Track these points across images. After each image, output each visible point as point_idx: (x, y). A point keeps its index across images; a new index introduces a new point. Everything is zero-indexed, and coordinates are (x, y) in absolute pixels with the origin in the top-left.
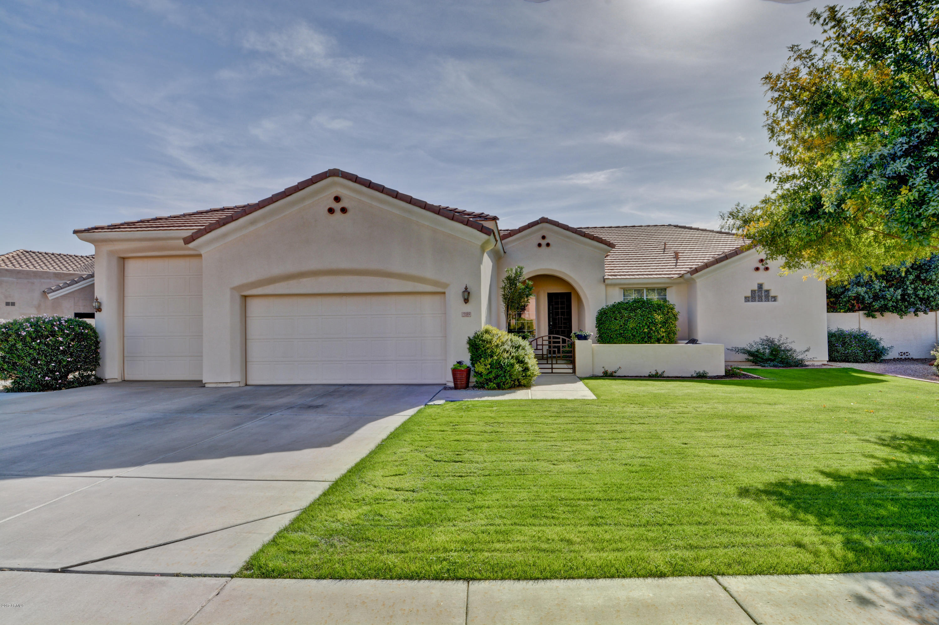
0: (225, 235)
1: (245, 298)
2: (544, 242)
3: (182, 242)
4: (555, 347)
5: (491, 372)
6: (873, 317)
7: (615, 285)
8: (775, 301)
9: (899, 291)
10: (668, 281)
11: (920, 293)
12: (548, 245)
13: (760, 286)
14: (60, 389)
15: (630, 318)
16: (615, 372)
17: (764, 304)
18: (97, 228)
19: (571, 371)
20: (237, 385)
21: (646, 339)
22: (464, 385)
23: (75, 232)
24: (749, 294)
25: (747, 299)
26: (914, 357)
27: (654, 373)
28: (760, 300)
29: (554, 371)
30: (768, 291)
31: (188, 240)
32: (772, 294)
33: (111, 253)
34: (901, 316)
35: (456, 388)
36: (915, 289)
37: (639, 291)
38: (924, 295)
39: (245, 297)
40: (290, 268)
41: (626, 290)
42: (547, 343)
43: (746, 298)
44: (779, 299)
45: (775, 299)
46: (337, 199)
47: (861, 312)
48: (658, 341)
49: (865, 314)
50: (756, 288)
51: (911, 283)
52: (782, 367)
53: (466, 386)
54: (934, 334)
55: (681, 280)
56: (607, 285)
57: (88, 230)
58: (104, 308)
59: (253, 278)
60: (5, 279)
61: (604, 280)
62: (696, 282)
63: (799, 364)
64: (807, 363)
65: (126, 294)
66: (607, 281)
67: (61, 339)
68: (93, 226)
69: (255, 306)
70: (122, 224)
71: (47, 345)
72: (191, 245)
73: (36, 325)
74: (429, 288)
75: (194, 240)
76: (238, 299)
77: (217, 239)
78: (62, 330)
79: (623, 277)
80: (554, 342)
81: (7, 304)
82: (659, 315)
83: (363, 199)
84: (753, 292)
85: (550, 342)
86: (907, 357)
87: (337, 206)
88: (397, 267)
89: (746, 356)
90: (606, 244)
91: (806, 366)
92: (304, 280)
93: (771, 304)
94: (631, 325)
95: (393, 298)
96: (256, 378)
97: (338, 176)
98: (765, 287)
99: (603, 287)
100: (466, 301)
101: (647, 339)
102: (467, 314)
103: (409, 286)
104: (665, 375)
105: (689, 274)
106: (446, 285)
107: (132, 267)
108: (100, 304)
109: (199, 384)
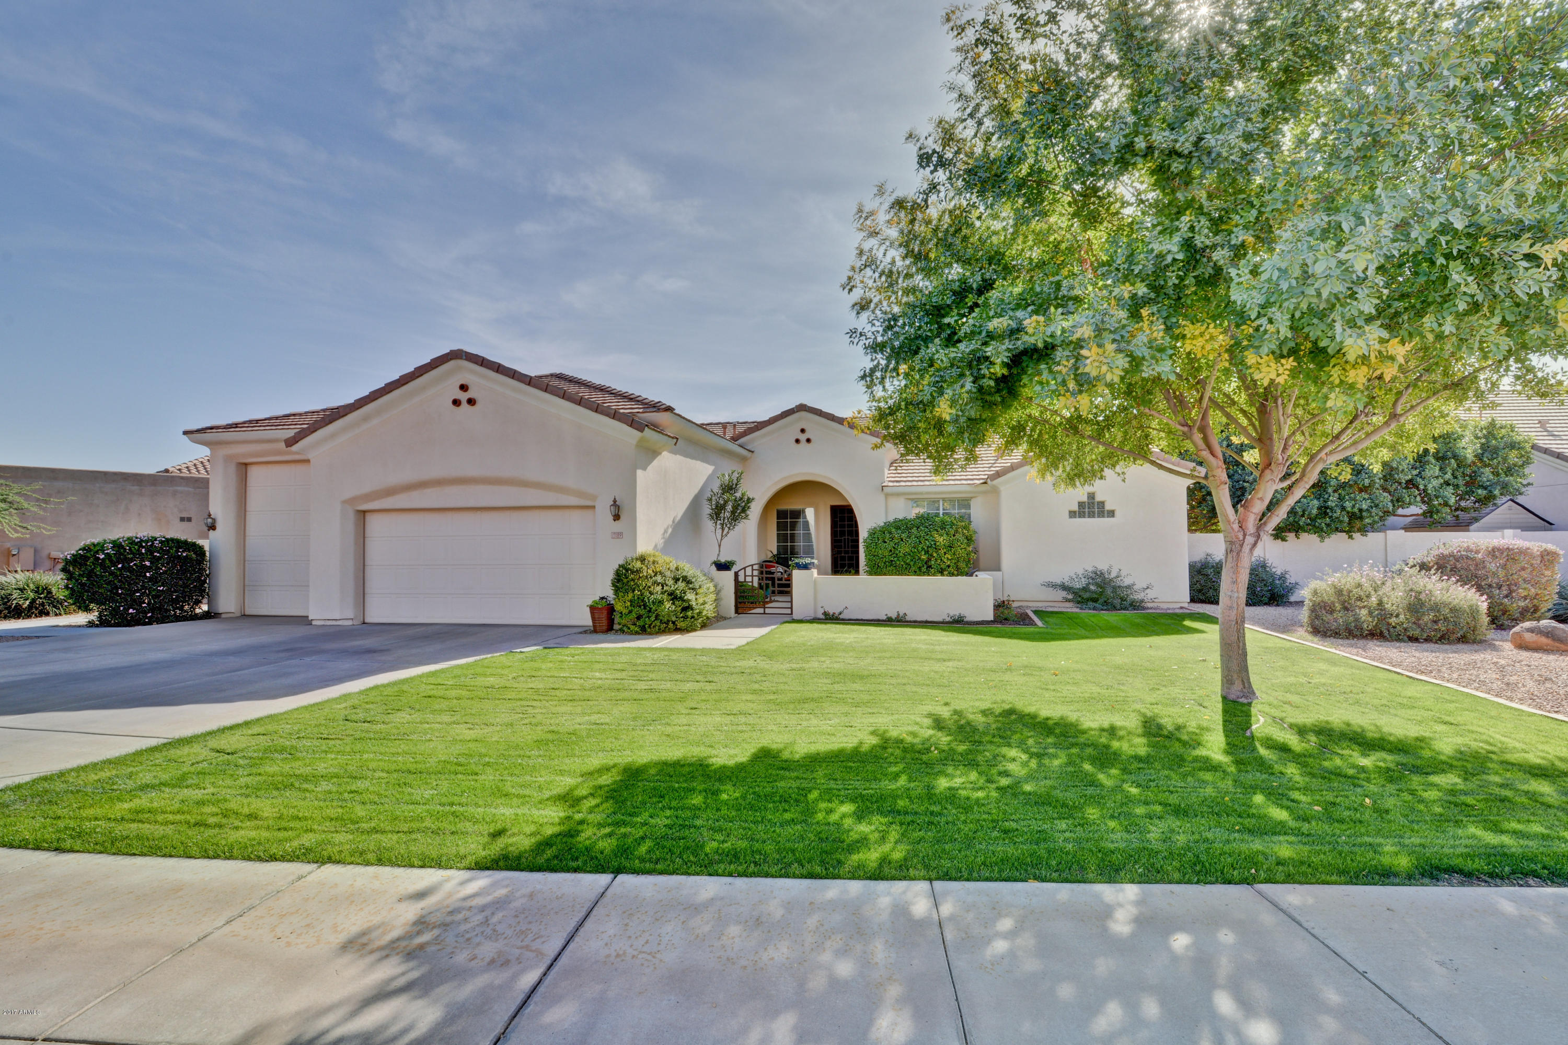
1: (363, 514)
2: (803, 438)
3: (283, 445)
4: (767, 579)
5: (630, 612)
6: (1284, 540)
7: (898, 495)
8: (1113, 516)
10: (968, 488)
11: (1348, 505)
12: (808, 440)
13: (1091, 496)
14: (150, 623)
16: (840, 614)
17: (1097, 521)
18: (212, 428)
19: (789, 611)
20: (350, 623)
21: (924, 570)
22: (605, 628)
23: (185, 433)
24: (1076, 508)
25: (1072, 514)
27: (894, 616)
28: (1091, 515)
29: (767, 611)
30: (1102, 504)
31: (290, 442)
32: (1108, 507)
33: (228, 459)
34: (1322, 539)
35: (595, 631)
36: (1341, 498)
37: (935, 502)
38: (1354, 506)
39: (364, 512)
40: (408, 475)
41: (914, 502)
42: (756, 573)
43: (1070, 512)
44: (1118, 514)
45: (1112, 514)
46: (464, 388)
48: (941, 572)
50: (1085, 500)
51: (1335, 491)
53: (610, 628)
55: (985, 487)
56: (887, 495)
57: (198, 431)
58: (219, 526)
59: (367, 489)
60: (179, 488)
61: (883, 488)
63: (1136, 606)
64: (1149, 605)
65: (248, 509)
66: (886, 490)
67: (148, 563)
68: (209, 425)
69: (375, 524)
70: (244, 423)
71: (130, 569)
72: (295, 448)
73: (117, 545)
74: (574, 501)
75: (297, 442)
76: (351, 516)
78: (152, 553)
79: (911, 484)
80: (767, 573)
81: (182, 519)
82: (941, 535)
83: (495, 387)
84: (1081, 504)
85: (761, 573)
87: (463, 397)
88: (533, 474)
89: (1064, 594)
91: (1146, 609)
92: (428, 491)
93: (1106, 521)
94: (904, 549)
95: (536, 513)
96: (373, 616)
97: (462, 358)
98: (1098, 498)
99: (882, 497)
100: (617, 517)
101: (926, 568)
102: (619, 535)
103: (551, 499)
104: (908, 618)
106: (594, 498)
107: (255, 474)
108: (214, 520)
109: (304, 620)
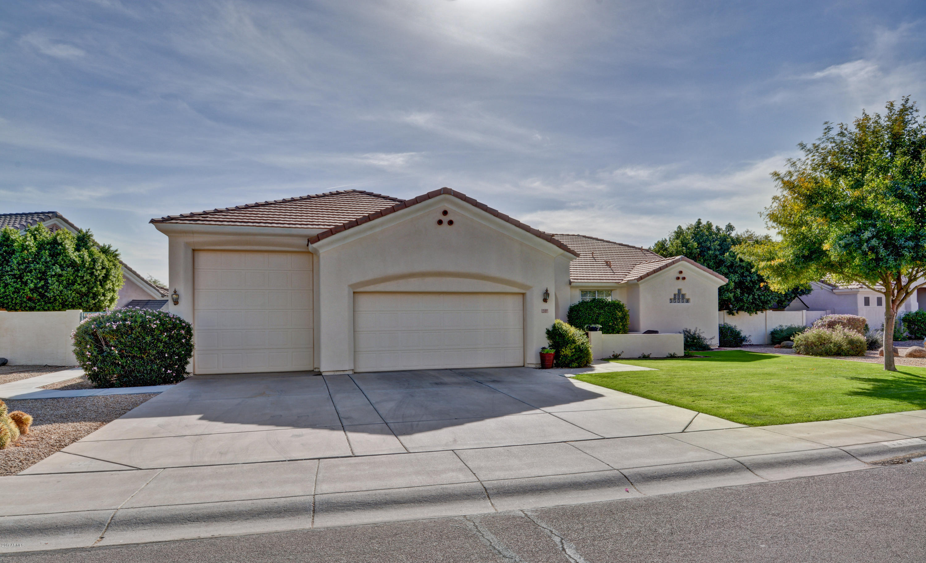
0: (346, 238)
1: (356, 294)
6: (733, 314)
7: (577, 287)
9: (751, 296)
10: (615, 285)
13: (679, 290)
15: (600, 314)
16: (620, 355)
17: (681, 304)
21: (611, 331)
22: (551, 365)
23: (153, 221)
24: (672, 297)
25: (671, 301)
26: (754, 344)
28: (679, 302)
30: (684, 295)
31: (314, 240)
32: (687, 297)
34: (750, 315)
37: (592, 293)
38: (764, 299)
41: (584, 293)
43: (671, 299)
44: (691, 301)
45: (688, 301)
46: (445, 213)
47: (725, 311)
49: (728, 312)
50: (677, 292)
52: (701, 350)
54: (765, 329)
55: (629, 284)
56: (572, 287)
58: (181, 301)
59: (369, 277)
61: (570, 283)
62: (639, 287)
64: (712, 348)
65: (196, 287)
66: (572, 284)
69: (363, 302)
72: (316, 245)
75: (319, 240)
76: (349, 295)
77: (339, 240)
79: (579, 281)
82: (619, 312)
83: (467, 214)
84: (675, 295)
86: (750, 343)
87: (445, 219)
88: (493, 272)
90: (573, 254)
91: (712, 350)
93: (685, 304)
96: (361, 367)
97: (450, 194)
98: (683, 292)
99: (570, 288)
100: (545, 300)
102: (546, 311)
103: (499, 288)
104: (651, 356)
105: (636, 280)
106: (529, 288)
107: (205, 259)
